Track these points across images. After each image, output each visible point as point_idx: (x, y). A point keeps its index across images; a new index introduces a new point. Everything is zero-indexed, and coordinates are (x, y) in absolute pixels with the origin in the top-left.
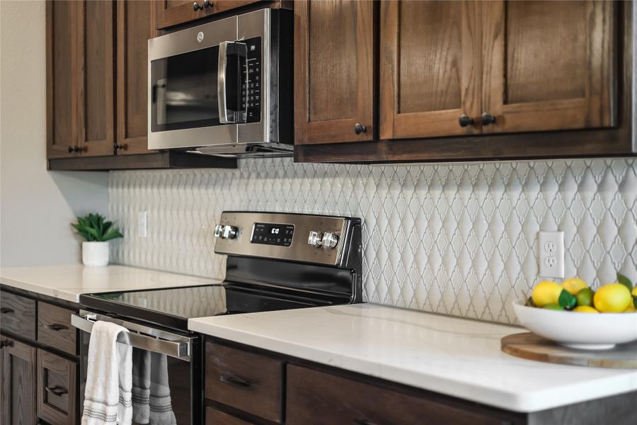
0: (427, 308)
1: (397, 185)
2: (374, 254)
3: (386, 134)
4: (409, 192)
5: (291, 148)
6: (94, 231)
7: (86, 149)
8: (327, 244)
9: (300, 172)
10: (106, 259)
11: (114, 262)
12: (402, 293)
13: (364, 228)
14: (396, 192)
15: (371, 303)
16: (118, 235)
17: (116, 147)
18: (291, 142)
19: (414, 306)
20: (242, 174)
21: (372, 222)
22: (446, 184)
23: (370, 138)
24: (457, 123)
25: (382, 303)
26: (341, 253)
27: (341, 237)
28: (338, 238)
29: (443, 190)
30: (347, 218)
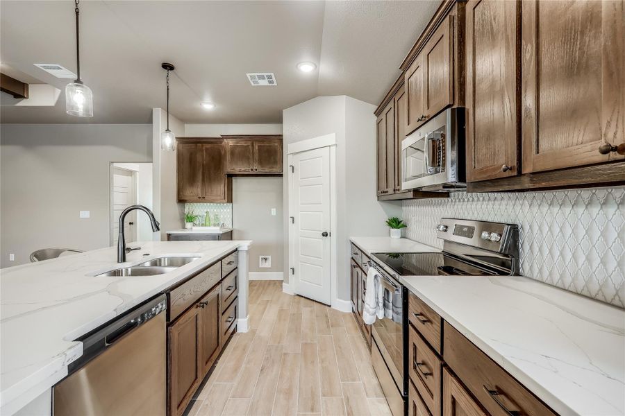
0: (571, 289)
1: (545, 204)
2: (528, 247)
3: (527, 169)
4: (556, 209)
5: (465, 185)
6: (394, 224)
7: (387, 192)
8: (493, 239)
9: (487, 198)
10: (400, 236)
11: (404, 237)
12: (550, 274)
13: (520, 230)
14: (545, 209)
15: (526, 277)
16: (405, 226)
17: (394, 190)
18: (464, 181)
19: (559, 285)
20: (452, 200)
21: (527, 228)
22: (589, 203)
23: (515, 173)
24: (597, 152)
25: (534, 278)
26: (503, 245)
27: (503, 235)
28: (501, 236)
29: (587, 208)
30: (508, 225)
